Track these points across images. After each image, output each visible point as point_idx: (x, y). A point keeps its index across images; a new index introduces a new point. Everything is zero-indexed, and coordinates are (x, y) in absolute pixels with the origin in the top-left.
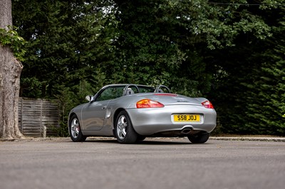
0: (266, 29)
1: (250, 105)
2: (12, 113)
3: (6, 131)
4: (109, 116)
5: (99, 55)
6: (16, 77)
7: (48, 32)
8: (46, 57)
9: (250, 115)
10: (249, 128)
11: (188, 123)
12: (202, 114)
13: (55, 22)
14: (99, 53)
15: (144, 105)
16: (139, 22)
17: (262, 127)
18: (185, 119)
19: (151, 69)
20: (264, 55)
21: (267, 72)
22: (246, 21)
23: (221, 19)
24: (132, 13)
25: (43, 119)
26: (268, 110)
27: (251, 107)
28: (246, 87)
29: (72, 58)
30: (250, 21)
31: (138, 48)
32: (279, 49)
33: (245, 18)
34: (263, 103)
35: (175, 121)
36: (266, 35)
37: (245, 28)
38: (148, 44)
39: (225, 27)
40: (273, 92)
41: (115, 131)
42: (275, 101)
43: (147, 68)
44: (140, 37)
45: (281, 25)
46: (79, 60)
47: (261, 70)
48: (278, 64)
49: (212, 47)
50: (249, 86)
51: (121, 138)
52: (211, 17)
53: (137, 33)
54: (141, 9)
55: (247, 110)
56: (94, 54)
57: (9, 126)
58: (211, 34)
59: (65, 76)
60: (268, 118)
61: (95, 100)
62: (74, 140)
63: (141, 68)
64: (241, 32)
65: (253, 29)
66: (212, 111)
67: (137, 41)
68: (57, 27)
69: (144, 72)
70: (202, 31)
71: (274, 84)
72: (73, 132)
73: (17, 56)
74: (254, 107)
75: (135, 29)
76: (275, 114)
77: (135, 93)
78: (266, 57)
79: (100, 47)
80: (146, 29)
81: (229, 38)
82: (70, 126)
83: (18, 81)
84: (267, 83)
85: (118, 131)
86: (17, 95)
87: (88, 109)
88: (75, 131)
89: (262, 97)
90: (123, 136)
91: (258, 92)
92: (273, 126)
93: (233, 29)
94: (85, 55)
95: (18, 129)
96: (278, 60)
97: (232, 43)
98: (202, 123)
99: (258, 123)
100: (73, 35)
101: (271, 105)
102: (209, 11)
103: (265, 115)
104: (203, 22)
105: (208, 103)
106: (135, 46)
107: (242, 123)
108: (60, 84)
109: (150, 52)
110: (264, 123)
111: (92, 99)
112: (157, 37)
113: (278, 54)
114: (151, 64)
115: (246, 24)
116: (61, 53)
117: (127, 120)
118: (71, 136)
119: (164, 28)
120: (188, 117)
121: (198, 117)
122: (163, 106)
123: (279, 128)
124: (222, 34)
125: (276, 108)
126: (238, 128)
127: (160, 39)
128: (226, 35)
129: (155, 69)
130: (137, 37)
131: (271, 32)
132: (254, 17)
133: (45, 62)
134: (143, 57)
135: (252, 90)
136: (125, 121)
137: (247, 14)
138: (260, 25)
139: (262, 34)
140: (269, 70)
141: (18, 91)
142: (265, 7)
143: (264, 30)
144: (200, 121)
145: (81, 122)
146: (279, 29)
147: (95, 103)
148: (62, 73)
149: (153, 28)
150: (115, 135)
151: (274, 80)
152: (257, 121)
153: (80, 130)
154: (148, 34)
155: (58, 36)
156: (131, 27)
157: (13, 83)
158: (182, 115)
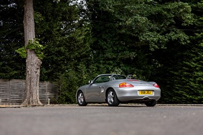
0: (186, 38)
1: (176, 85)
2: (35, 90)
3: (32, 101)
4: (102, 92)
5: (82, 54)
6: (38, 69)
7: (52, 40)
8: (50, 55)
9: (176, 92)
10: (176, 100)
11: (146, 95)
12: (153, 91)
13: (57, 34)
14: (82, 52)
15: (123, 86)
16: (106, 33)
17: (184, 99)
18: (145, 93)
19: (114, 62)
20: (185, 54)
21: (187, 65)
22: (174, 33)
23: (158, 32)
24: (102, 28)
25: (48, 94)
26: (187, 88)
27: (177, 86)
28: (174, 74)
29: (66, 56)
30: (176, 33)
31: (106, 49)
32: (195, 50)
33: (173, 31)
34: (184, 84)
35: (139, 94)
36: (186, 42)
37: (173, 37)
38: (111, 47)
39: (160, 37)
40: (191, 77)
41: (107, 100)
42: (192, 83)
43: (112, 62)
44: (107, 42)
45: (195, 35)
46: (70, 57)
47: (183, 63)
48: (193, 59)
49: (152, 49)
50: (175, 73)
51: (110, 103)
52: (151, 30)
53: (105, 40)
54: (108, 25)
55: (174, 89)
56: (79, 53)
57: (34, 98)
58: (152, 41)
59: (61, 67)
60: (188, 94)
61: (93, 83)
62: (80, 105)
63: (107, 62)
64: (170, 40)
65: (178, 38)
66: (158, 89)
67: (105, 45)
68: (58, 37)
69: (109, 64)
70: (146, 39)
71: (191, 72)
72: (79, 101)
73: (38, 56)
74: (178, 87)
75: (104, 37)
76: (192, 91)
77: (116, 79)
78: (186, 55)
79: (83, 49)
80: (111, 37)
81: (162, 43)
82: (78, 97)
83: (39, 71)
84: (187, 71)
85: (109, 100)
86: (38, 80)
87: (89, 88)
88: (81, 100)
89: (184, 80)
90: (111, 102)
91: (181, 77)
92: (191, 99)
93: (166, 38)
94: (74, 54)
95: (39, 100)
96: (194, 57)
97: (165, 47)
98: (153, 95)
99: (181, 97)
100: (67, 42)
101: (189, 85)
102: (150, 27)
103: (186, 92)
104: (147, 34)
105: (156, 85)
106: (104, 48)
107: (171, 97)
108: (59, 72)
109: (113, 52)
110: (185, 97)
111: (92, 82)
112: (117, 43)
113: (194, 53)
114: (114, 59)
115: (173, 35)
116: (59, 53)
117: (114, 93)
118: (78, 103)
119: (122, 36)
120: (146, 92)
121: (151, 92)
122: (133, 86)
123: (195, 100)
124: (158, 41)
125: (192, 87)
126: (168, 100)
127: (119, 43)
128: (161, 42)
129: (116, 63)
130: (105, 43)
131: (189, 40)
132: (178, 30)
133: (49, 58)
134: (109, 55)
135: (177, 76)
136: (112, 94)
137: (174, 29)
138: (182, 36)
139: (183, 41)
140: (188, 64)
141: (39, 77)
142: (185, 25)
143: (185, 39)
144: (152, 94)
145: (85, 95)
146: (194, 38)
147: (93, 85)
148: (60, 65)
149: (115, 37)
150: (107, 102)
151: (191, 70)
152: (180, 95)
153: (84, 100)
154: (112, 40)
155: (58, 43)
156: (101, 36)
157: (36, 72)
158: (143, 91)
